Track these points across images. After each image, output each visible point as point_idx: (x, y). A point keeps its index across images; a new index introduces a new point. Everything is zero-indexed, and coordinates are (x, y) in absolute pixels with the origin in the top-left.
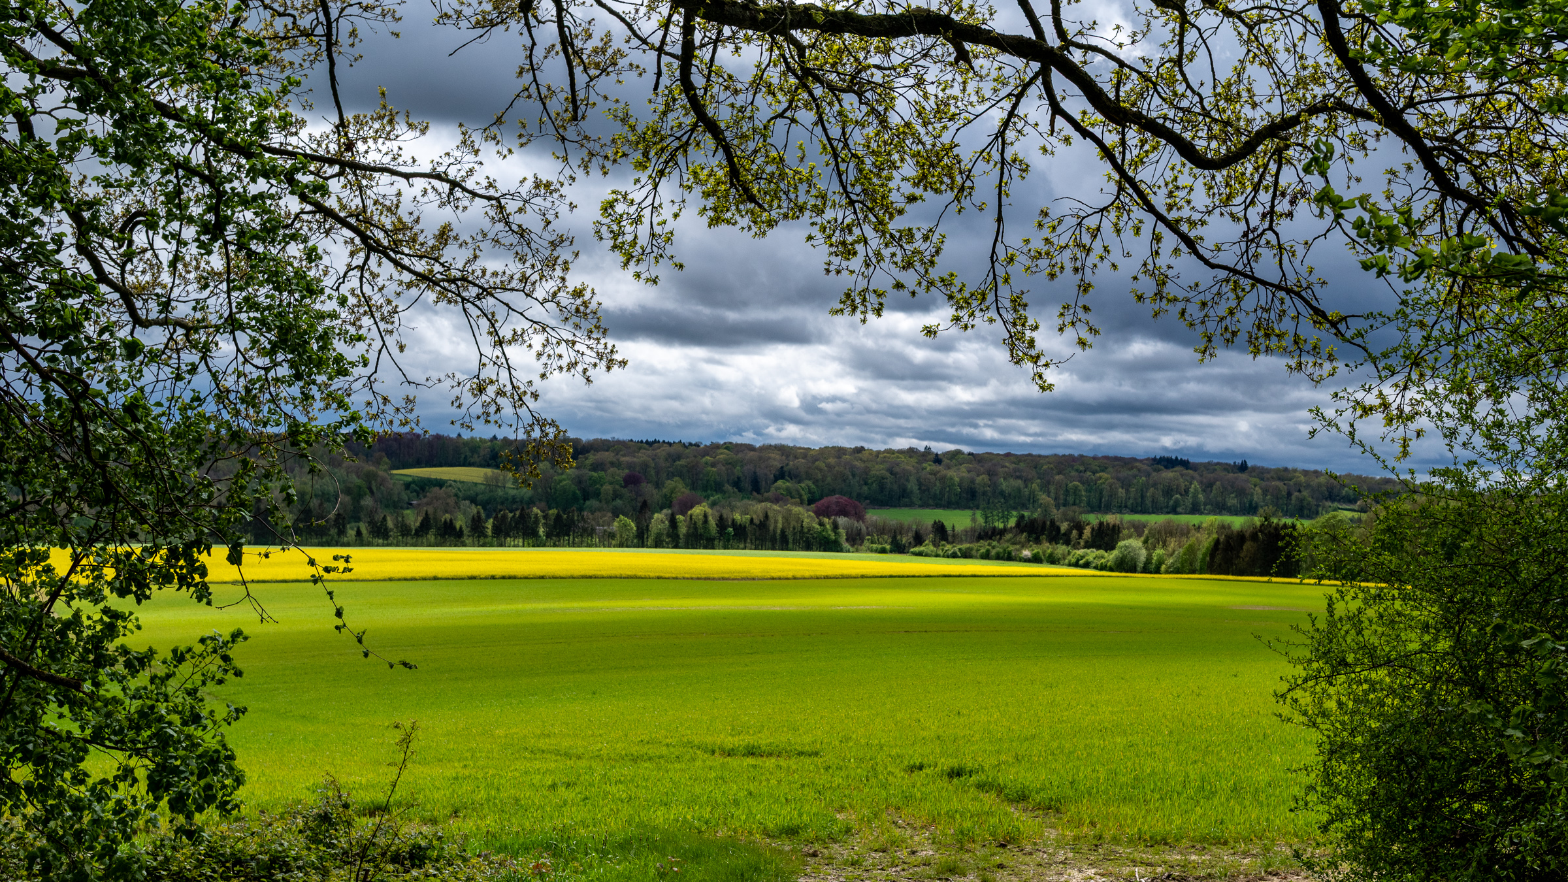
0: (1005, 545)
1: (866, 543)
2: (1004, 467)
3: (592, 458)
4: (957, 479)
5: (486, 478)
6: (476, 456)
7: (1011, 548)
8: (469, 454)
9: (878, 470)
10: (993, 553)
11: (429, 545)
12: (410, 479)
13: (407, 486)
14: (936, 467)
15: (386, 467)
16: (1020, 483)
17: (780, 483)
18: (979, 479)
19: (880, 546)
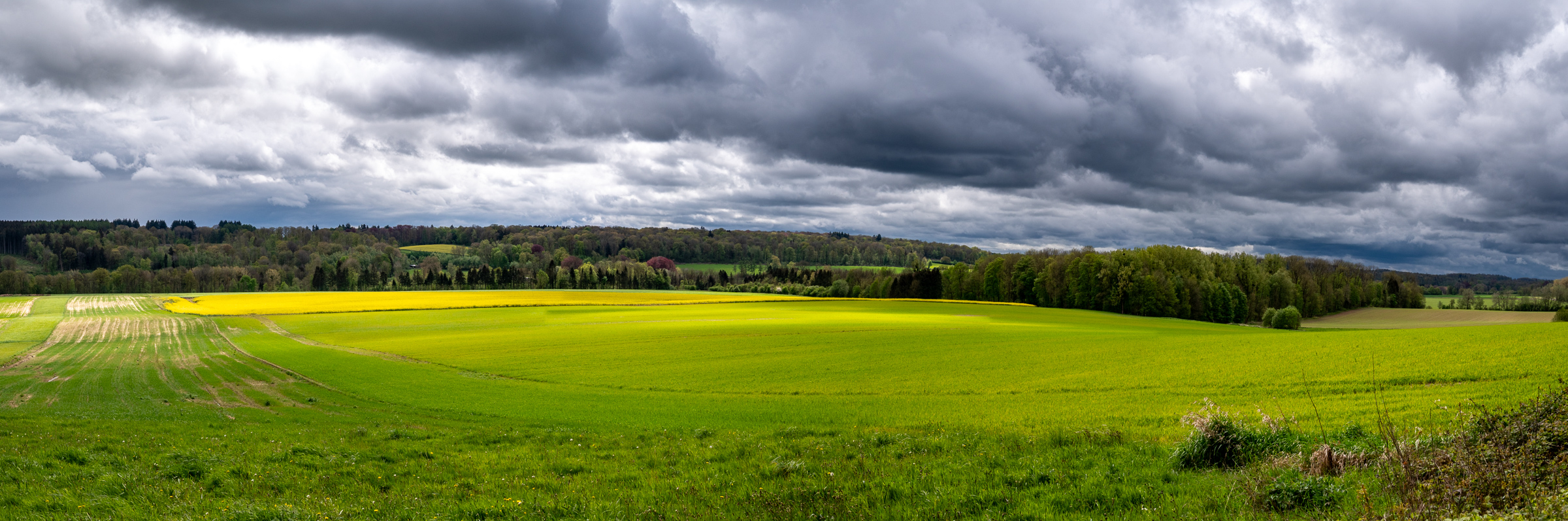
0: (766, 284)
1: (682, 285)
2: (749, 238)
3: (512, 237)
4: (724, 246)
5: (453, 251)
6: (444, 237)
7: (769, 286)
8: (440, 237)
9: (678, 241)
10: (759, 289)
11: (433, 290)
12: (410, 252)
13: (409, 256)
14: (710, 239)
15: (396, 245)
16: (758, 248)
17: (623, 249)
18: (736, 246)
19: (690, 286)
